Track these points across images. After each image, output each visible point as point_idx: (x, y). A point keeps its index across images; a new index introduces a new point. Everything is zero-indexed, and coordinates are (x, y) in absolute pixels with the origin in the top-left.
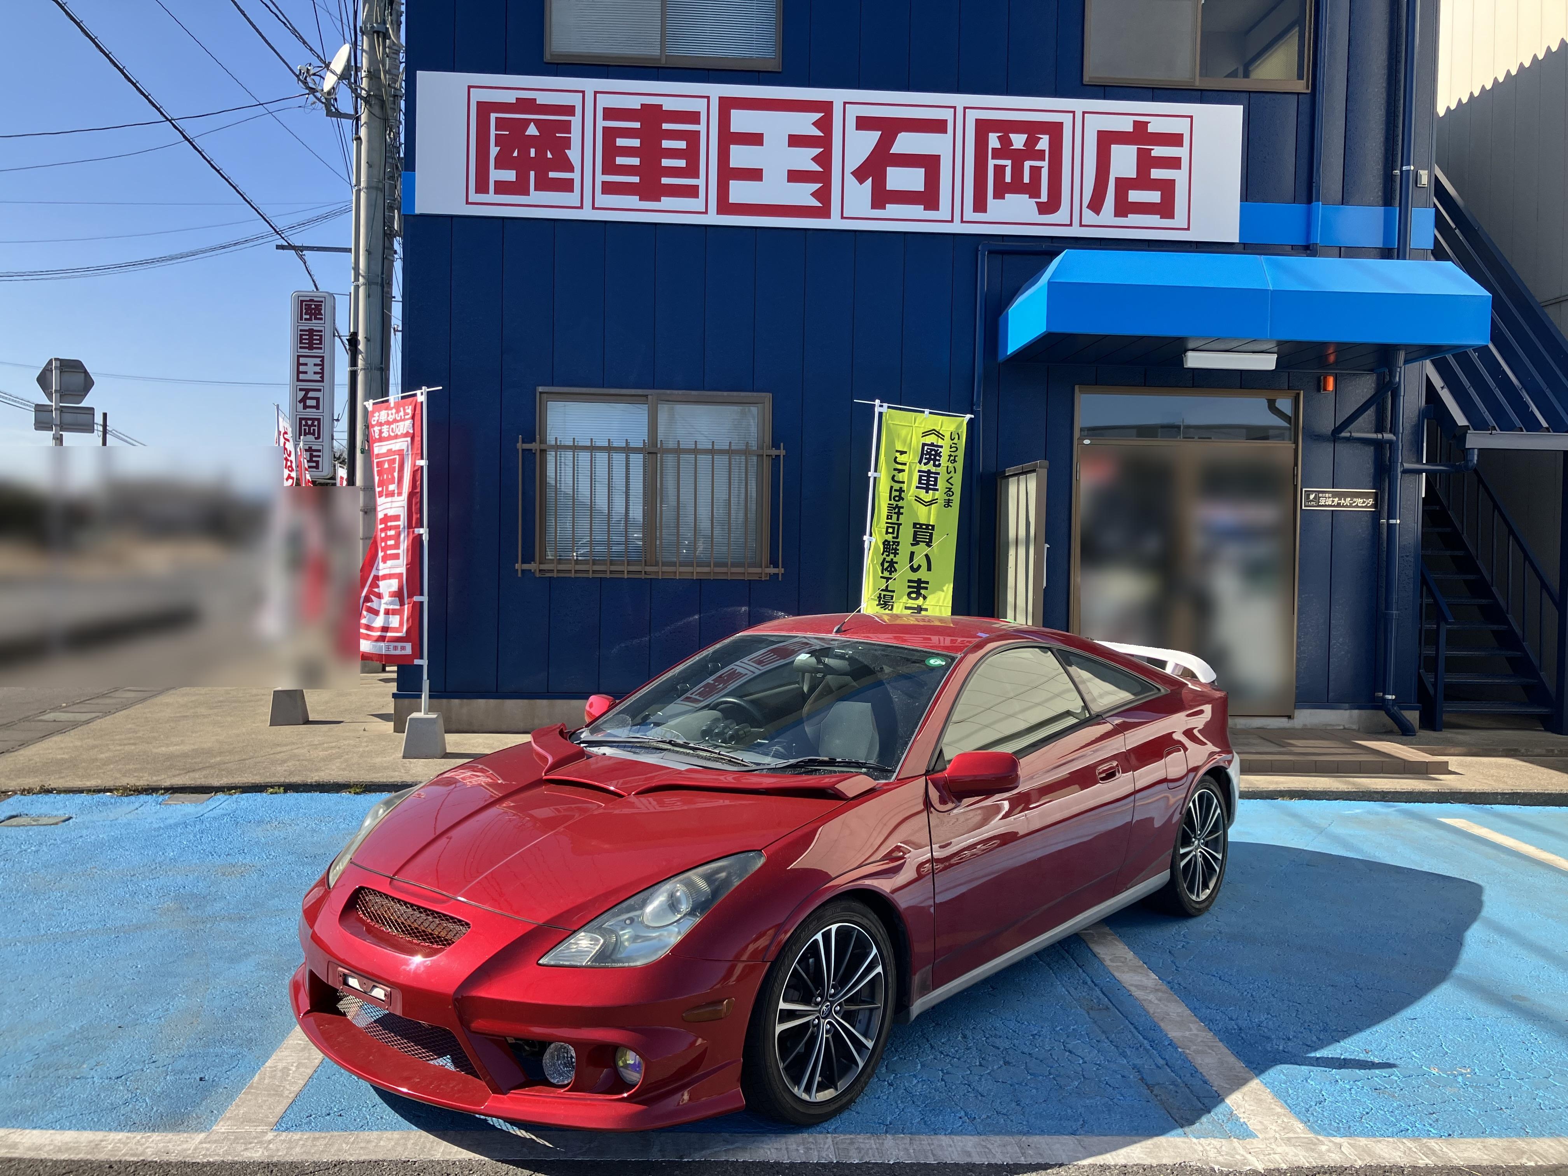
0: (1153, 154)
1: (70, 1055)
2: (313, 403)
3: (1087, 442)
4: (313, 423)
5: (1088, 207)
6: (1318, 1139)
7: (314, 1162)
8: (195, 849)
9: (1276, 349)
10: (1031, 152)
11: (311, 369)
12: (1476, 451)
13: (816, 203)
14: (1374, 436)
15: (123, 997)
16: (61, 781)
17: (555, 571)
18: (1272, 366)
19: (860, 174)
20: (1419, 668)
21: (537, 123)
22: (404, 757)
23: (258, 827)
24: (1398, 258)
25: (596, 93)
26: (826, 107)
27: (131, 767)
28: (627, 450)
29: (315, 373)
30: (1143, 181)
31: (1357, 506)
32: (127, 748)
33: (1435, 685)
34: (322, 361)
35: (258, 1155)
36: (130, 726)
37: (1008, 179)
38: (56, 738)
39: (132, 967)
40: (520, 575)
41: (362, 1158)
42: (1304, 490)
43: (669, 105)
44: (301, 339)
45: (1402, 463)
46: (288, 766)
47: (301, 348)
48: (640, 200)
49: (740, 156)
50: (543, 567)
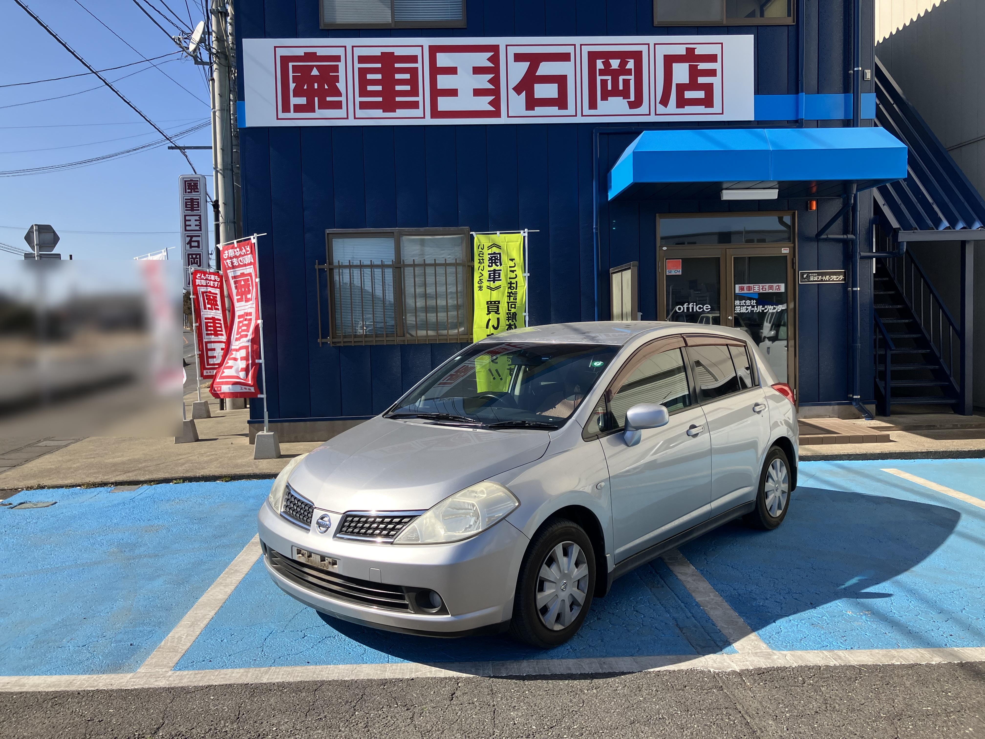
0: (699, 68)
1: (56, 635)
2: (196, 244)
3: (665, 248)
4: (196, 256)
5: (660, 103)
6: (773, 653)
7: (195, 686)
8: (129, 517)
9: (777, 186)
10: (622, 70)
11: (193, 223)
12: (905, 244)
13: (492, 109)
14: (842, 237)
15: (86, 602)
16: (50, 481)
17: (342, 342)
18: (776, 197)
19: (518, 89)
20: (875, 378)
21: (318, 67)
22: (255, 459)
23: (167, 503)
24: (853, 127)
25: (353, 47)
26: (495, 49)
27: (92, 471)
28: (383, 266)
29: (196, 225)
30: (693, 85)
31: (833, 280)
32: (89, 460)
33: (885, 388)
34: (200, 218)
35: (163, 684)
36: (92, 447)
37: (610, 88)
38: (47, 456)
39: (92, 585)
40: (321, 346)
41: (222, 683)
42: (800, 272)
43: (398, 52)
44: (186, 205)
45: (859, 253)
46: (185, 467)
47: (186, 210)
48: (383, 112)
49: (444, 82)
50: (335, 340)
